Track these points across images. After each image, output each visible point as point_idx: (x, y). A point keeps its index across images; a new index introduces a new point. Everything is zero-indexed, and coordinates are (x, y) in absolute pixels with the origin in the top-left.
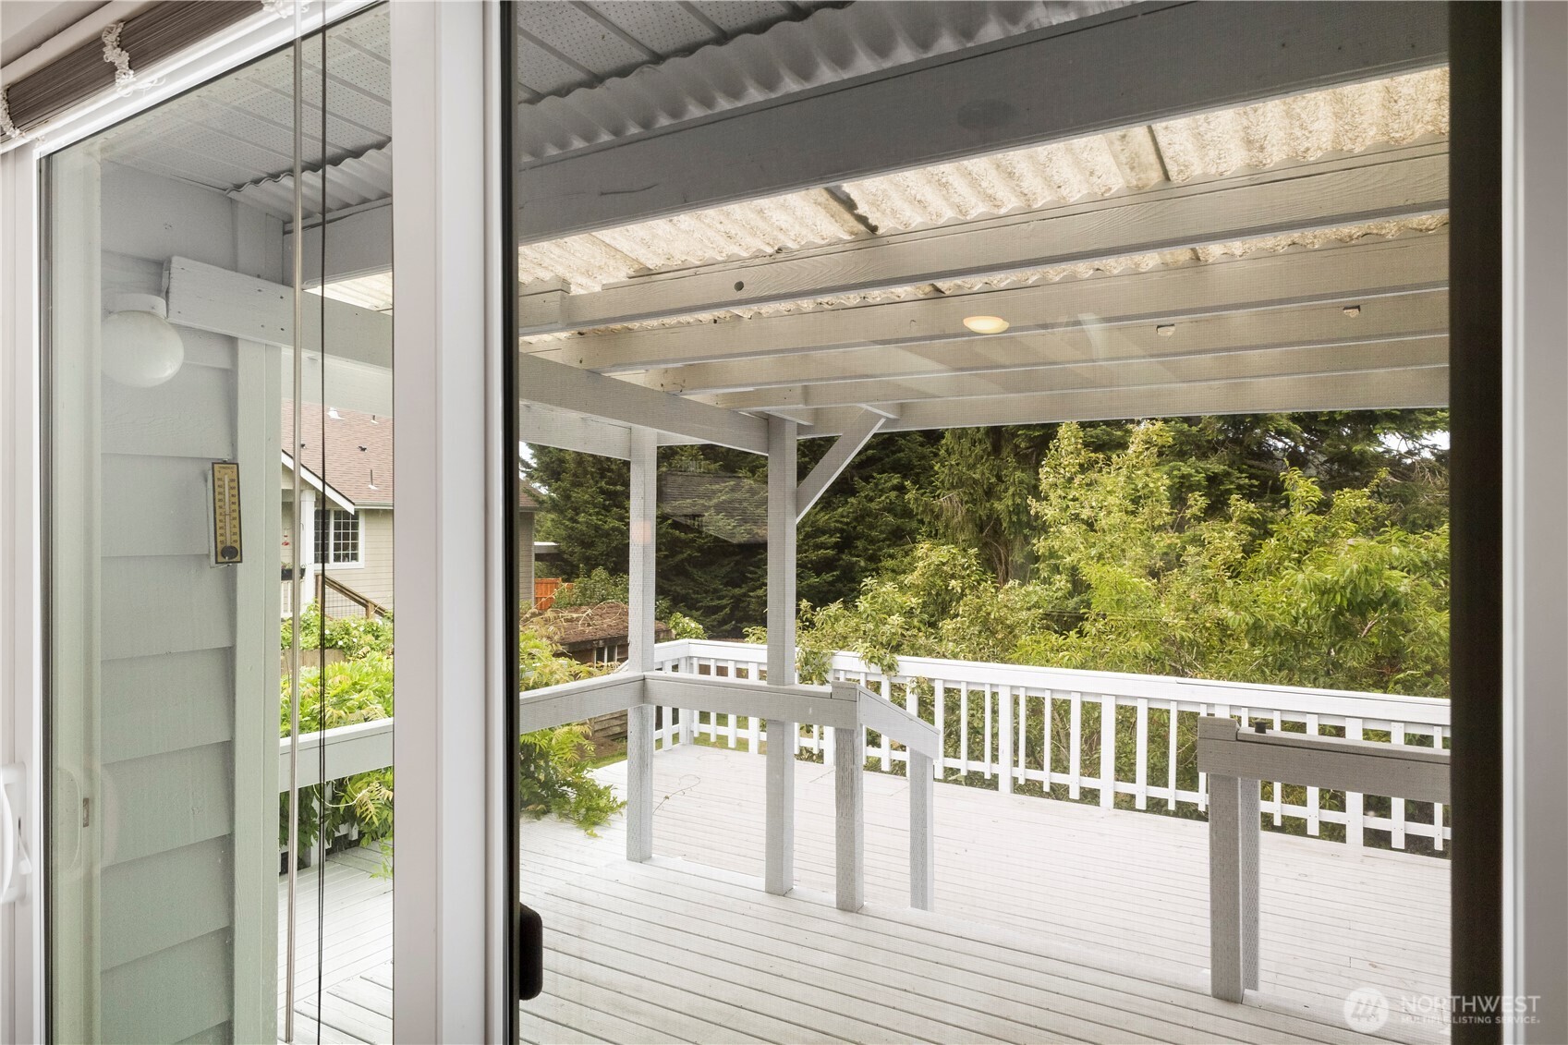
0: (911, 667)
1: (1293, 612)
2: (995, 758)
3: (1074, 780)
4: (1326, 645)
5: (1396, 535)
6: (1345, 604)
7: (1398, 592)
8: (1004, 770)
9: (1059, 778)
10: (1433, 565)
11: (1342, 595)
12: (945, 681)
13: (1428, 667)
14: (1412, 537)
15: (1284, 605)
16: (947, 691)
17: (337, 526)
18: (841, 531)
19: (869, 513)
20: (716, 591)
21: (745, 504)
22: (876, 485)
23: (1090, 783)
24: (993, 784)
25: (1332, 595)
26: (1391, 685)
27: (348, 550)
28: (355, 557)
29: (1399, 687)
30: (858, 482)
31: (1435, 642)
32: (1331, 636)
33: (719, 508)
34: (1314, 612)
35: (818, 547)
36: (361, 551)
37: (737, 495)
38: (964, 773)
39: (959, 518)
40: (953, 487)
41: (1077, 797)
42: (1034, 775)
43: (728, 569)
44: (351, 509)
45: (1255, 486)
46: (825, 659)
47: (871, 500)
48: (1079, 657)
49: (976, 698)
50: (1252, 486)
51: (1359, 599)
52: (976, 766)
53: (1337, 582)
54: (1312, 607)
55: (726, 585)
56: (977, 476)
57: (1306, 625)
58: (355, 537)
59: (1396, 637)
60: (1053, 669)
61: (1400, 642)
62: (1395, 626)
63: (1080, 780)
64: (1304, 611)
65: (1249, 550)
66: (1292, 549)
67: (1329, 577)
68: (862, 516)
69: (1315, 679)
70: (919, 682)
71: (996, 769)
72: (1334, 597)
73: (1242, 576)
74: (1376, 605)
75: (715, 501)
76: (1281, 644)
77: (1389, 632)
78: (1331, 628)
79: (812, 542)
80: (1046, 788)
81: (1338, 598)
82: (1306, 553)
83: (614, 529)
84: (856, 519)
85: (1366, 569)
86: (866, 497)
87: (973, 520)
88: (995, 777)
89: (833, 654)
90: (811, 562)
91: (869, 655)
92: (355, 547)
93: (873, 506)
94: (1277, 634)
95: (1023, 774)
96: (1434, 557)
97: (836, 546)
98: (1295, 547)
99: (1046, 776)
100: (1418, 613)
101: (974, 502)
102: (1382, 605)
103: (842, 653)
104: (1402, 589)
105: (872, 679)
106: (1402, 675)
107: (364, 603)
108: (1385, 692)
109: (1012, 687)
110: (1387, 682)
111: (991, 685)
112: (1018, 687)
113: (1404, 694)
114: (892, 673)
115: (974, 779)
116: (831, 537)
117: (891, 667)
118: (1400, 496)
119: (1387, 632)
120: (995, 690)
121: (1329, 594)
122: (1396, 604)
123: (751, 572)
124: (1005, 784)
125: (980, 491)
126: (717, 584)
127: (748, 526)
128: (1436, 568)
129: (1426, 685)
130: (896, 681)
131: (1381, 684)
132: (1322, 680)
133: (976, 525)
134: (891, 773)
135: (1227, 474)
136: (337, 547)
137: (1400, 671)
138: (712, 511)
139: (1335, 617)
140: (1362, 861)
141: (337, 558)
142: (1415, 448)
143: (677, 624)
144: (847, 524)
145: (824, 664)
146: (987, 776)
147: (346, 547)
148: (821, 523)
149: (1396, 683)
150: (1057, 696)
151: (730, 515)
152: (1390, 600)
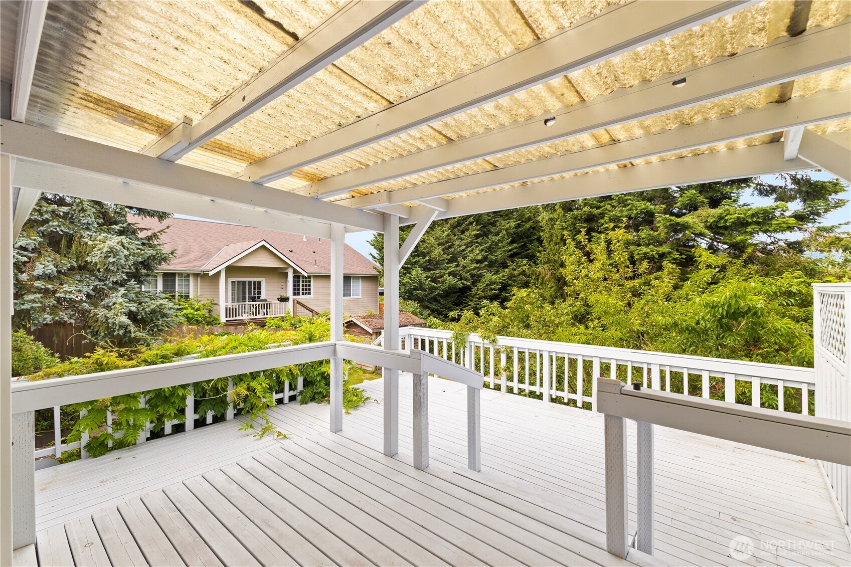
0: (503, 341)
1: (697, 318)
2: (541, 385)
3: (579, 397)
4: (715, 335)
5: (758, 279)
6: (725, 313)
7: (756, 307)
8: (545, 391)
9: (572, 396)
10: (779, 294)
11: (723, 309)
12: (518, 348)
13: (777, 347)
14: (767, 279)
15: (692, 314)
16: (519, 352)
17: (303, 282)
18: (502, 283)
19: (514, 276)
20: (449, 308)
21: (461, 272)
22: (517, 264)
23: (587, 399)
24: (540, 397)
25: (717, 309)
26: (754, 357)
27: (307, 291)
28: (310, 293)
29: (759, 357)
30: (509, 263)
31: (779, 334)
32: (718, 331)
33: (450, 274)
34: (707, 318)
35: (491, 290)
36: (312, 291)
37: (458, 269)
38: (527, 391)
39: (548, 276)
40: (545, 263)
41: (581, 406)
42: (560, 394)
43: (454, 299)
44: (306, 275)
45: (683, 259)
46: (465, 337)
47: (515, 270)
48: (584, 338)
49: (533, 356)
50: (682, 258)
51: (733, 311)
52: (532, 388)
53: (719, 302)
54: (706, 316)
55: (454, 305)
56: (556, 258)
57: (704, 324)
58: (310, 285)
59: (756, 331)
60: (572, 344)
61: (759, 333)
62: (756, 325)
63: (583, 398)
64: (703, 317)
65: (676, 287)
66: (699, 286)
67: (715, 299)
68: (511, 277)
69: (710, 352)
70: (506, 347)
71: (542, 390)
72: (718, 310)
73: (672, 300)
74: (744, 314)
75: (448, 271)
76: (689, 334)
77: (752, 328)
78: (717, 326)
79: (489, 288)
80: (566, 401)
81: (721, 310)
82: (707, 289)
83: (407, 282)
84: (508, 278)
85: (735, 295)
86: (512, 269)
87: (554, 277)
88: (541, 394)
89: (469, 334)
90: (489, 296)
91: (484, 335)
92: (310, 289)
93: (516, 273)
94: (687, 329)
95: (555, 393)
96: (780, 289)
97: (499, 289)
98: (701, 285)
99: (566, 395)
100: (769, 318)
101: (554, 269)
102: (747, 314)
103: (473, 334)
104: (759, 306)
105: (485, 346)
106: (761, 351)
107: (312, 311)
108: (751, 361)
109: (549, 352)
110: (752, 354)
111: (540, 350)
112: (552, 352)
113: (762, 362)
114: (495, 344)
115: (532, 394)
116: (497, 285)
117: (494, 341)
118: (765, 263)
119: (751, 329)
120: (541, 353)
121: (715, 308)
122: (755, 314)
123: (464, 300)
124: (546, 397)
125: (558, 264)
126: (450, 305)
127: (462, 281)
128: (780, 296)
129: (775, 356)
130: (497, 347)
131: (749, 356)
132: (714, 352)
133: (556, 280)
134: (494, 389)
135: (670, 253)
136: (303, 290)
137: (760, 348)
138: (447, 275)
139: (720, 320)
140: (734, 451)
141: (303, 294)
142: (775, 241)
143: (431, 321)
144: (505, 280)
145: (464, 339)
146: (538, 393)
147: (306, 289)
148: (493, 280)
149: (757, 355)
150: (571, 357)
151: (455, 276)
152: (751, 312)
